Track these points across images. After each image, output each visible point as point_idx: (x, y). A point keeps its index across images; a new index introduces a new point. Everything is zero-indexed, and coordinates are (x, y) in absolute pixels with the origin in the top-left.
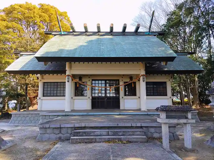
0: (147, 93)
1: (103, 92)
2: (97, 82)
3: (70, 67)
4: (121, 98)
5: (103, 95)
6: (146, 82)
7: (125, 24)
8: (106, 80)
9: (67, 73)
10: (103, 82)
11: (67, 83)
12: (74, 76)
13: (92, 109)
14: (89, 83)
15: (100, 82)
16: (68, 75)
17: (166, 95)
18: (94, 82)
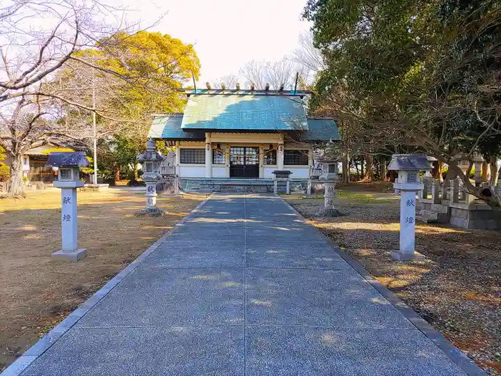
0: (284, 161)
1: (242, 159)
2: (235, 149)
3: (210, 136)
4: (260, 166)
5: (243, 163)
6: (285, 151)
7: (267, 84)
8: (245, 148)
9: (207, 141)
10: (242, 149)
11: (206, 150)
12: (213, 144)
13: (231, 176)
14: (227, 151)
15: (239, 149)
16: (208, 143)
17: (307, 164)
18: (232, 149)
